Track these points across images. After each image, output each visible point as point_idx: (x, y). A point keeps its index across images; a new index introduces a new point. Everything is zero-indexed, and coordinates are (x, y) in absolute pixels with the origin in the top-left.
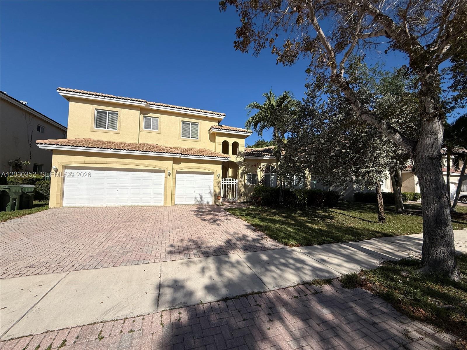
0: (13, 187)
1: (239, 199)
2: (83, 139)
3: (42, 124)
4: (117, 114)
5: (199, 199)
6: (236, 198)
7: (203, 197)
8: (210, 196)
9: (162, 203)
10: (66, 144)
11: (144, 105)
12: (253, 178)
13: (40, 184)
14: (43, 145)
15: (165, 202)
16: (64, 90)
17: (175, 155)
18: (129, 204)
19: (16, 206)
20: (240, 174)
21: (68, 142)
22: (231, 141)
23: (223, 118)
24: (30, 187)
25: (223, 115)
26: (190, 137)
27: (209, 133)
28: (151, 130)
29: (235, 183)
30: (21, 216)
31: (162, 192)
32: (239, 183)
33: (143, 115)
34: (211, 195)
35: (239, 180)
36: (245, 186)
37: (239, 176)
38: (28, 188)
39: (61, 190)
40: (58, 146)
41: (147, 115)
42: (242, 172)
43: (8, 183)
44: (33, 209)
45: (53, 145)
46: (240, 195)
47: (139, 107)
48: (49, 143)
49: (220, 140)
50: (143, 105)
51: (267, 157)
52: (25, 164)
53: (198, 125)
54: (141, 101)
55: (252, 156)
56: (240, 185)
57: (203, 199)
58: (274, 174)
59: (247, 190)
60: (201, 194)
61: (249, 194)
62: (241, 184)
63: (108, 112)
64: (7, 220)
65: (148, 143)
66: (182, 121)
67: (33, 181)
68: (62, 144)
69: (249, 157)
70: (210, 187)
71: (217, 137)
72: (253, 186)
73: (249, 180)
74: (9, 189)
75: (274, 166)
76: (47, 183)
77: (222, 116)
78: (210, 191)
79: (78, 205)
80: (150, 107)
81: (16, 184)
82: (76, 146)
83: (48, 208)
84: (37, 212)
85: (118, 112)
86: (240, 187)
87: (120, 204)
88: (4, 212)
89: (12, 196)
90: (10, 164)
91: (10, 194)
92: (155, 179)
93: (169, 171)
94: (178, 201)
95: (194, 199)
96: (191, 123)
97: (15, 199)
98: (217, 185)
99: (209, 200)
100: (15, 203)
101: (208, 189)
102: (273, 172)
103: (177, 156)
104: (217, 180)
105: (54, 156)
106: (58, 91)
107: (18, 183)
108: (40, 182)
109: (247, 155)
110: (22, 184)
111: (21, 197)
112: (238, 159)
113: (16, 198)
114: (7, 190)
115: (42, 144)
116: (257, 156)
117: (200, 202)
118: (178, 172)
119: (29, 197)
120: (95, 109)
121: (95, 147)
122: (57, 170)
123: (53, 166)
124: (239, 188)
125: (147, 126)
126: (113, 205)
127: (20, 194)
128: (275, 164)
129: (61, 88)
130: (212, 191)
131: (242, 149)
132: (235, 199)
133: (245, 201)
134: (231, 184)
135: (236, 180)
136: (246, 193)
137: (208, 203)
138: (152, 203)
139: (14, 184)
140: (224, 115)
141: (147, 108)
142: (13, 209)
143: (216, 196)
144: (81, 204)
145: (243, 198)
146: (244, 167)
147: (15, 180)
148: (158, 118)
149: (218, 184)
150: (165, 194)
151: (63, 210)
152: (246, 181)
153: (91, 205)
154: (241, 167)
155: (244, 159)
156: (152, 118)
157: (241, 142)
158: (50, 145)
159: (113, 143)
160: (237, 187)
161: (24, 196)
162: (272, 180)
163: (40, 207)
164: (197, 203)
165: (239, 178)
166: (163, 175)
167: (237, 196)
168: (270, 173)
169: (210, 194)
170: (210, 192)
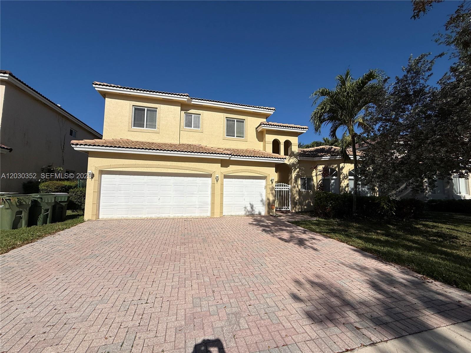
0: (45, 196)
1: (292, 208)
2: (121, 140)
3: (75, 128)
4: (156, 111)
5: (249, 208)
6: (290, 207)
7: (254, 206)
8: (261, 206)
9: (209, 214)
10: (104, 145)
11: (186, 100)
12: (307, 182)
13: (74, 192)
14: (78, 146)
15: (213, 213)
16: (100, 85)
17: (225, 155)
18: (172, 216)
19: (48, 219)
20: (293, 178)
21: (105, 143)
22: (282, 139)
23: (272, 113)
24: (63, 196)
25: (272, 109)
26: (235, 136)
27: (257, 131)
28: (193, 128)
29: (287, 190)
30: (54, 233)
31: (209, 200)
32: (293, 189)
33: (184, 112)
34: (263, 204)
35: (293, 185)
36: (300, 193)
37: (293, 181)
38: (61, 196)
39: (97, 199)
40: (94, 147)
41: (188, 112)
42: (296, 175)
43: (40, 191)
44: (66, 222)
45: (89, 145)
46: (295, 204)
47: (180, 102)
48: (85, 143)
49: (270, 138)
50: (184, 99)
51: (327, 158)
52: (57, 170)
53: (243, 122)
54: (183, 94)
55: (307, 156)
56: (294, 192)
57: (254, 209)
58: (334, 177)
59: (301, 198)
60: (251, 203)
61: (304, 202)
62: (295, 190)
63: (146, 109)
64: (38, 239)
65: (190, 143)
66: (226, 118)
67: (65, 188)
68: (100, 145)
69: (305, 158)
70: (261, 195)
71: (266, 135)
72: (308, 192)
73: (303, 185)
74: (41, 198)
75: (336, 168)
76: (81, 191)
77: (272, 111)
78: (261, 199)
79: (116, 216)
80: (192, 102)
81: (49, 192)
82: (114, 147)
83: (83, 221)
84: (72, 226)
85: (157, 108)
86: (294, 194)
87: (162, 215)
88: (35, 226)
89: (44, 206)
90: (43, 170)
91: (42, 204)
92: (200, 185)
93: (217, 176)
94: (226, 212)
95: (244, 209)
96: (236, 120)
97: (47, 210)
98: (270, 192)
99: (261, 210)
100: (48, 214)
101: (260, 196)
102: (333, 176)
103: (227, 157)
104: (271, 186)
105: (90, 159)
106: (94, 86)
107: (50, 191)
108: (74, 190)
109: (302, 155)
110: (54, 192)
111: (54, 207)
112: (291, 160)
113: (49, 209)
114: (39, 200)
115: (77, 144)
116: (313, 157)
117: (251, 212)
118: (226, 177)
119: (62, 207)
120: (133, 106)
121: (135, 148)
122: (93, 176)
123: (89, 171)
124: (292, 195)
125: (188, 124)
126: (154, 216)
127: (53, 205)
128: (336, 165)
129: (97, 83)
130: (264, 198)
131: (295, 149)
132: (288, 208)
133: (300, 210)
134: (283, 191)
135: (289, 186)
136: (300, 201)
137: (260, 214)
138: (197, 214)
139: (46, 192)
140: (274, 110)
141: (189, 103)
142: (45, 222)
143: (270, 205)
144: (119, 216)
145: (298, 207)
146: (298, 170)
147: (47, 188)
148: (200, 114)
149: (272, 190)
150: (213, 204)
151: (100, 224)
152: (300, 187)
153: (130, 216)
154: (295, 170)
155: (298, 160)
156: (193, 115)
157: (294, 140)
158: (86, 146)
159: (153, 143)
160: (290, 193)
161: (58, 206)
162: (332, 185)
163: (74, 220)
164: (248, 214)
165: (293, 183)
166: (209, 180)
167: (290, 205)
168: (329, 177)
169: (261, 203)
170: (262, 201)
